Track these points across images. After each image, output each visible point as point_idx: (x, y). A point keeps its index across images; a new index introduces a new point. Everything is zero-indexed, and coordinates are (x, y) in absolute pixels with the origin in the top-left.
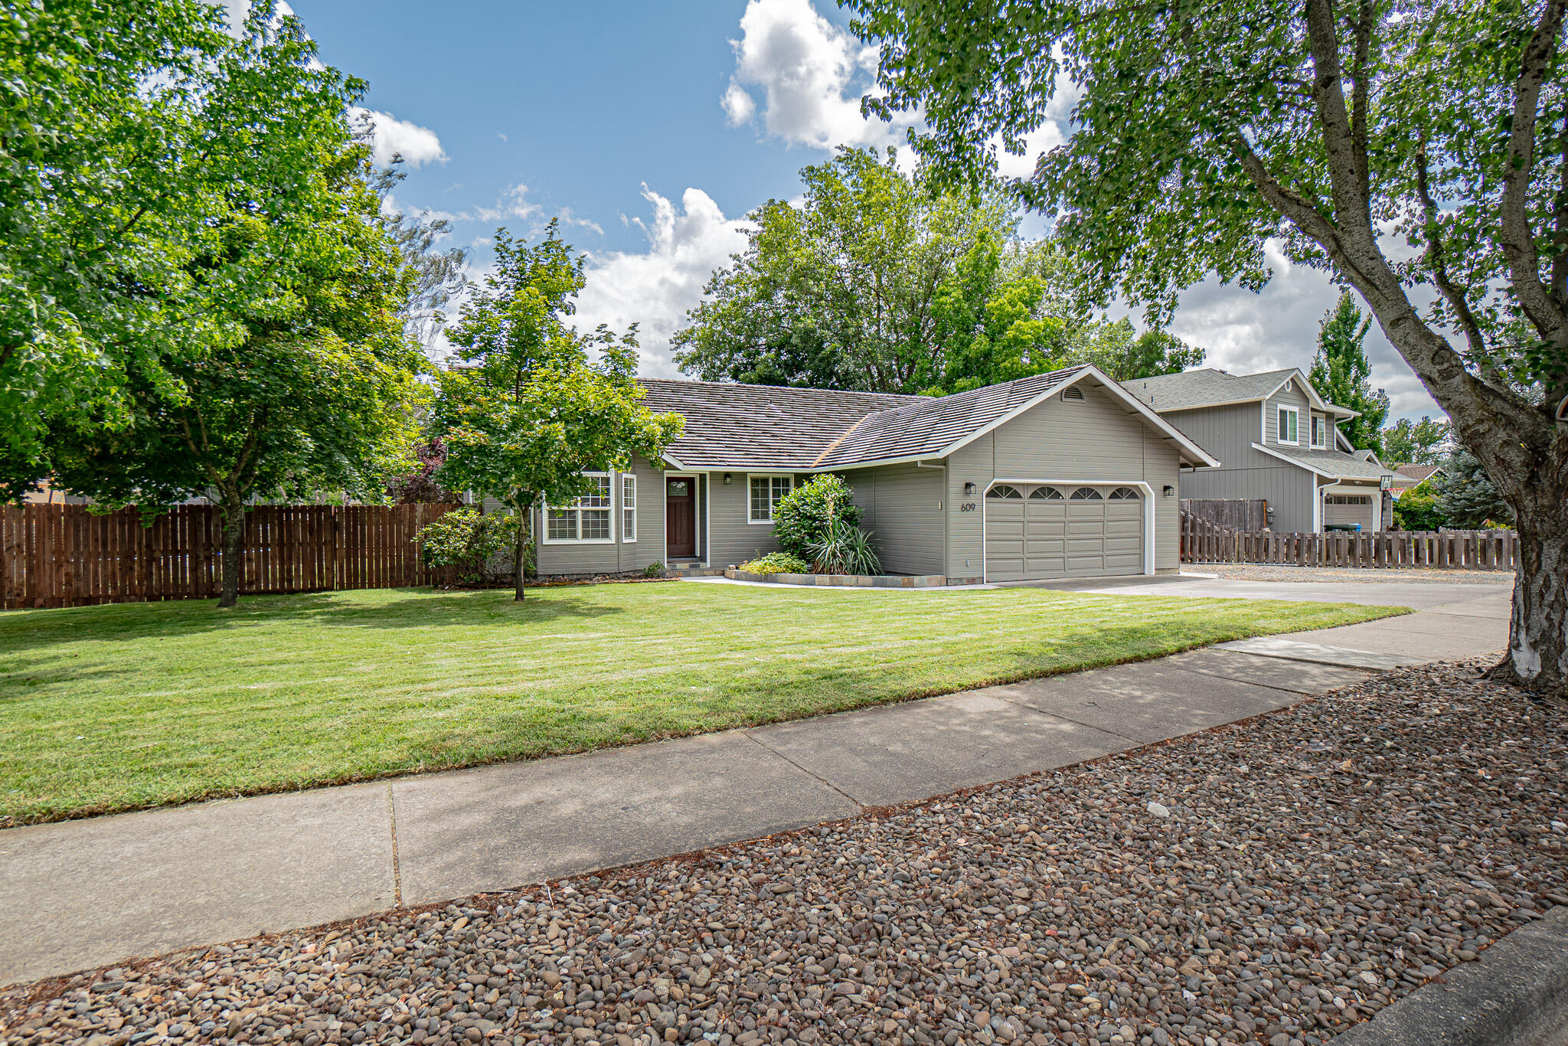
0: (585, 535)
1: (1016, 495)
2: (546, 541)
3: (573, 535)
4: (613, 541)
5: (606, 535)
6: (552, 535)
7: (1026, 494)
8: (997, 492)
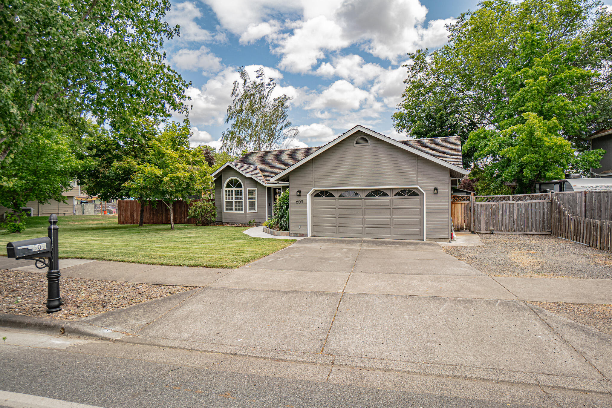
0: (236, 210)
1: (331, 195)
2: (225, 211)
3: (232, 210)
4: (243, 212)
5: (242, 210)
6: (227, 210)
7: (337, 195)
8: (319, 194)
